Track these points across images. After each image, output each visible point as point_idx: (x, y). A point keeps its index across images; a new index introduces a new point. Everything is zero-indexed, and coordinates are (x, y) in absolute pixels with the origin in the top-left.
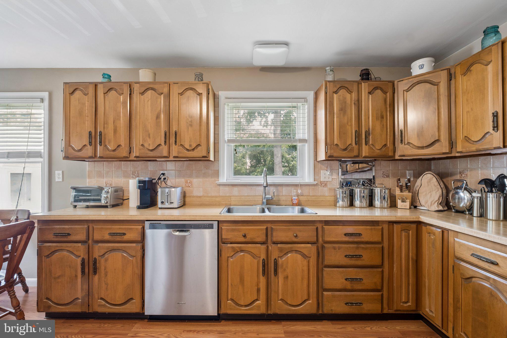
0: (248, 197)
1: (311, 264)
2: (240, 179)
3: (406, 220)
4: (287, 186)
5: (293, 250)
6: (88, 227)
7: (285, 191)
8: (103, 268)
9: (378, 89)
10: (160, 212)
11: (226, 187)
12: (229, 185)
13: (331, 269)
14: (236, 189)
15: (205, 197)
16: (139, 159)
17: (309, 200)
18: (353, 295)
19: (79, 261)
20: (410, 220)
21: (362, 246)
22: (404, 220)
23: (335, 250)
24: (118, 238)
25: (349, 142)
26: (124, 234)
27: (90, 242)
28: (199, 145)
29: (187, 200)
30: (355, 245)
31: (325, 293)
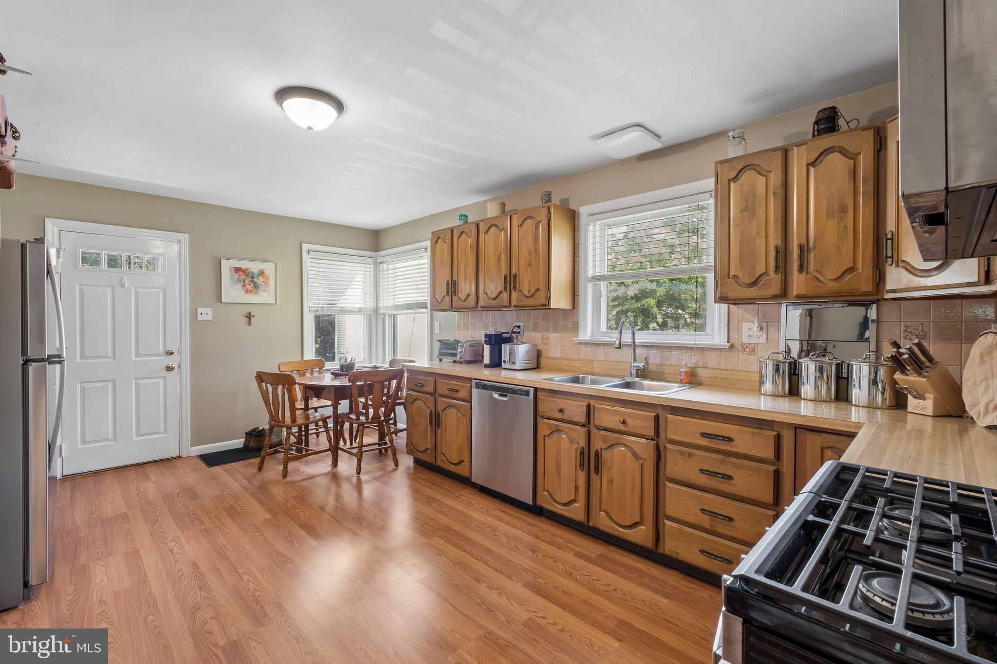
0: (616, 364)
1: (646, 470)
2: (610, 335)
3: (830, 427)
4: (679, 349)
5: (621, 442)
6: (435, 380)
7: (675, 358)
8: (443, 422)
9: (836, 152)
10: (504, 373)
11: (589, 346)
12: (592, 344)
13: (678, 487)
14: (601, 350)
15: (564, 359)
16: (486, 308)
17: (715, 377)
18: (715, 542)
19: (429, 410)
20: (841, 429)
21: (734, 460)
22: (826, 427)
23: (683, 457)
24: (454, 395)
25: (761, 269)
26: (458, 391)
27: (437, 395)
28: (538, 290)
29: (543, 361)
30: (720, 457)
31: (667, 522)
